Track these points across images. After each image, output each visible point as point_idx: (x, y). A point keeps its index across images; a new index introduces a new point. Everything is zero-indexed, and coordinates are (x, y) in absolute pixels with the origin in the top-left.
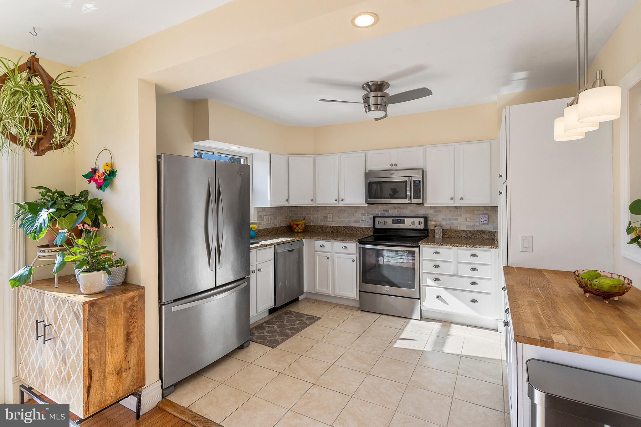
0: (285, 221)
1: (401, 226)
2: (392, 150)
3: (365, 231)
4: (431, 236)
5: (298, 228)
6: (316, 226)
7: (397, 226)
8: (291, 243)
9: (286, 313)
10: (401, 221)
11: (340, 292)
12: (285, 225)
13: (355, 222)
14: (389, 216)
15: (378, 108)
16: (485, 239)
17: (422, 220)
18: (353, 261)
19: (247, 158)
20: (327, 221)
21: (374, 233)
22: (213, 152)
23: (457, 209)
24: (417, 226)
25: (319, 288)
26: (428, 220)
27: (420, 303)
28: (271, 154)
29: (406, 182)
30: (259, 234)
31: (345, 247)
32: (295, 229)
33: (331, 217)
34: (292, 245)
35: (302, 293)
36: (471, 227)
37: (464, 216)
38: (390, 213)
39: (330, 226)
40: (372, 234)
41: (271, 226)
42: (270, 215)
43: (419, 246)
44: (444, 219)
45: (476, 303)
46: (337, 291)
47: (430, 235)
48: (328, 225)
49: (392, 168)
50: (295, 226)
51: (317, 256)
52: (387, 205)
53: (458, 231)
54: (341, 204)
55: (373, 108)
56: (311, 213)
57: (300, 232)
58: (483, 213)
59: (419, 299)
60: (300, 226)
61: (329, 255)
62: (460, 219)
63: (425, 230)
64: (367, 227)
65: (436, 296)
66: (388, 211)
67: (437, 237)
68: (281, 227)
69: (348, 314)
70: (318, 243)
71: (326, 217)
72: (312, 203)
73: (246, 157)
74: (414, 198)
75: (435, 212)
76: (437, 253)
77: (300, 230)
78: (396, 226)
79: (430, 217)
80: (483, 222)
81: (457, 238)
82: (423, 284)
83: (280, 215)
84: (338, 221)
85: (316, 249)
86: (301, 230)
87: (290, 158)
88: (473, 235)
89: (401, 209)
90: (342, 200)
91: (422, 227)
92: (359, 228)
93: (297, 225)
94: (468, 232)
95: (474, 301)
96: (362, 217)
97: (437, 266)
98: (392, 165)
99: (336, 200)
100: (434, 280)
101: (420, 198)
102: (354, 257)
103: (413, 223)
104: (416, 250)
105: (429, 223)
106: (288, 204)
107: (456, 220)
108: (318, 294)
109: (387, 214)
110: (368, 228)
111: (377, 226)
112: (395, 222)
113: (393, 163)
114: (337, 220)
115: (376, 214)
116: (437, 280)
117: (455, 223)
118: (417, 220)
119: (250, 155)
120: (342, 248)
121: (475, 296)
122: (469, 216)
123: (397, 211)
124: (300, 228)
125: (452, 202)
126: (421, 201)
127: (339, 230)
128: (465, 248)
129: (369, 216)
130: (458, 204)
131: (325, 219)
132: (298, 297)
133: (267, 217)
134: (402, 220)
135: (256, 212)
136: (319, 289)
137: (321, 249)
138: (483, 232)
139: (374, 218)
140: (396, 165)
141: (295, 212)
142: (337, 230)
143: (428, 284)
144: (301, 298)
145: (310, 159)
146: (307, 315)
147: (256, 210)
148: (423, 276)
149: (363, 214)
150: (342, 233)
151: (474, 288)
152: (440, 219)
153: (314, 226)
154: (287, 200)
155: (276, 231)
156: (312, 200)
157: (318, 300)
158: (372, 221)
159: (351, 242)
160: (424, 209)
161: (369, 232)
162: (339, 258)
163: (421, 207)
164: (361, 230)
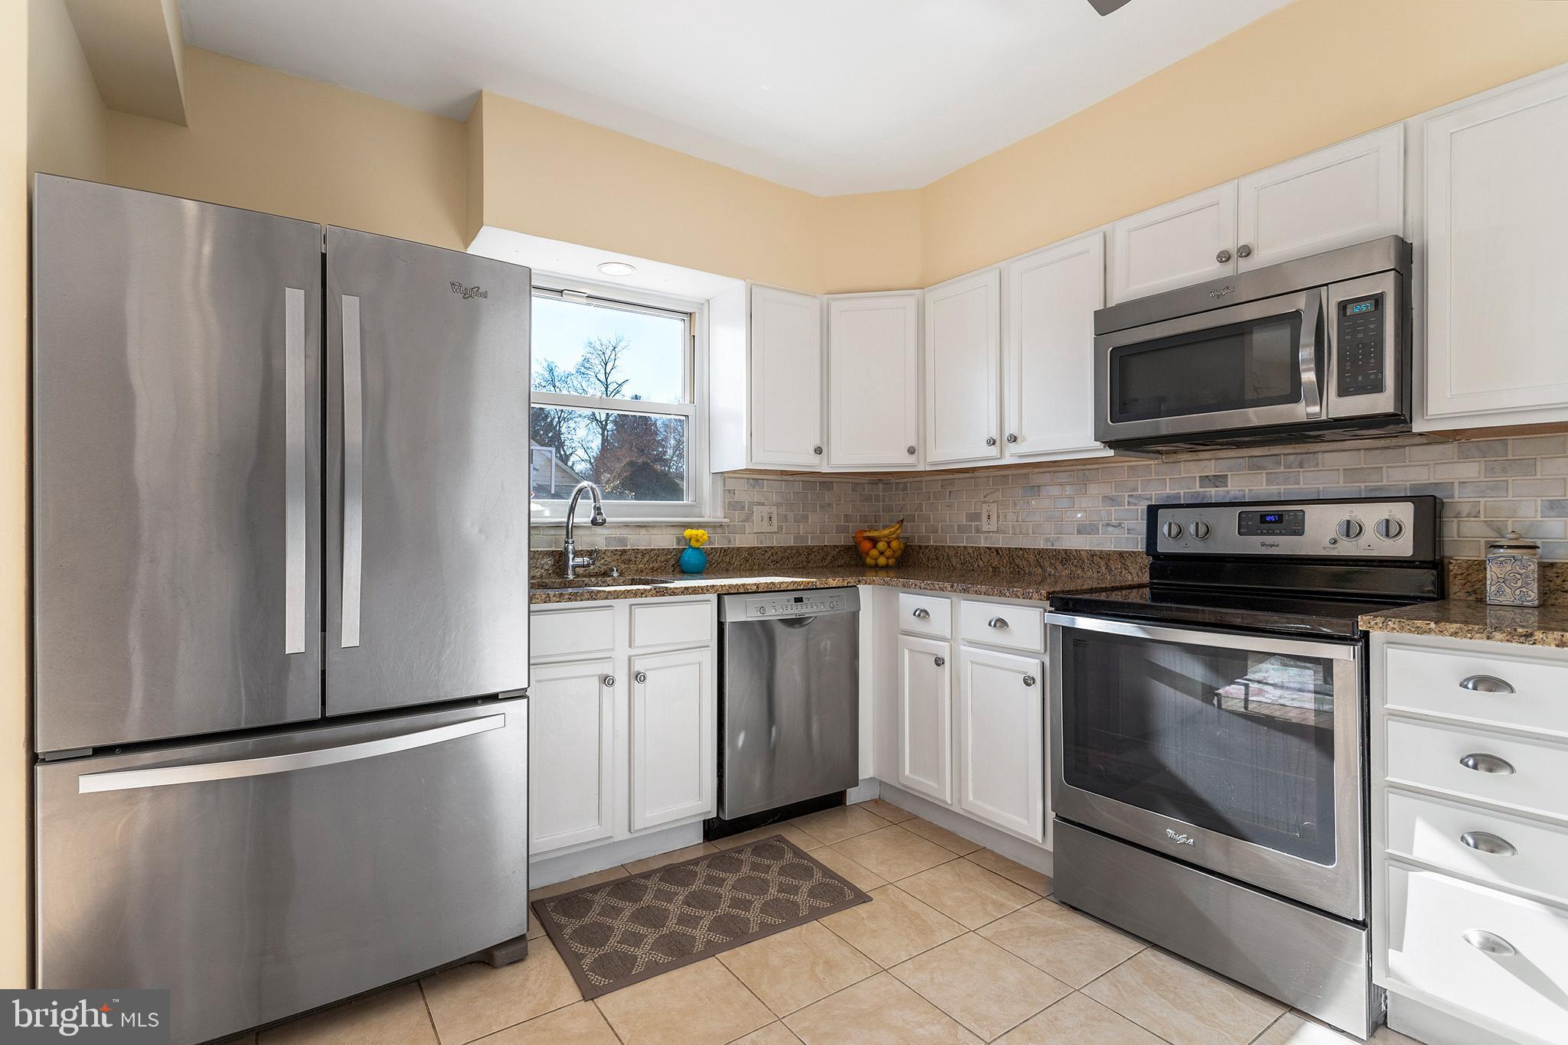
0: (841, 530)
1: (1283, 545)
2: (1228, 189)
3: (1116, 565)
4: (1462, 595)
5: (874, 552)
6: (943, 547)
7: (1263, 545)
8: (798, 594)
9: (757, 850)
10: (1281, 520)
11: (980, 803)
12: (842, 543)
13: (1079, 532)
14: (1226, 500)
17: (1404, 513)
18: (1028, 681)
19: (693, 315)
20: (978, 531)
21: (1154, 571)
22: (562, 292)
24: (1372, 544)
25: (909, 774)
26: (1448, 512)
27: (1370, 950)
28: (753, 287)
29: (1295, 317)
30: (729, 563)
31: (1001, 623)
32: (868, 554)
33: (994, 517)
34: (798, 600)
35: (855, 782)
38: (1229, 488)
39: (990, 548)
40: (1146, 578)
41: (785, 540)
42: (778, 505)
43: (1366, 635)
44: (1548, 504)
46: (971, 798)
47: (1455, 588)
48: (983, 544)
49: (1227, 270)
50: (867, 545)
51: (906, 651)
54: (1011, 456)
56: (932, 503)
57: (886, 567)
59: (1363, 925)
60: (881, 545)
61: (943, 649)
63: (1424, 565)
64: (1126, 552)
65: (1478, 939)
66: (1220, 480)
67: (1502, 599)
68: (822, 548)
69: (994, 903)
70: (909, 601)
71: (975, 517)
72: (911, 460)
73: (691, 314)
74: (1342, 392)
76: (1488, 683)
77: (882, 561)
78: (1256, 545)
79: (1461, 499)
82: (1389, 851)
83: (821, 507)
84: (1018, 532)
85: (904, 626)
86: (888, 558)
87: (836, 307)
89: (1290, 467)
90: (1014, 439)
91: (1403, 546)
92: (1092, 554)
93: (874, 541)
96: (1109, 513)
97: (1486, 762)
98: (1224, 257)
99: (992, 442)
100: (1463, 839)
101: (1378, 387)
102: (1033, 667)
103: (1351, 529)
104: (1343, 656)
105: (1451, 530)
106: (825, 462)
108: (905, 793)
109: (1214, 493)
110: (1131, 554)
111: (1164, 546)
112: (1244, 529)
113: (1230, 245)
114: (1013, 527)
115: (1167, 497)
116: (1489, 842)
118: (1371, 515)
119: (702, 304)
120: (990, 624)
123: (1268, 480)
124: (882, 553)
126: (1383, 402)
127: (1018, 561)
129: (1135, 505)
131: (973, 524)
132: (846, 791)
133: (765, 510)
134: (1286, 517)
135: (720, 492)
136: (912, 776)
137: (916, 625)
139: (1152, 512)
140: (1246, 252)
141: (883, 501)
142: (1012, 561)
143: (1418, 854)
144: (853, 796)
145: (907, 303)
146: (827, 872)
147: (720, 482)
148: (1389, 808)
149: (1111, 500)
150: (1030, 574)
152: (1527, 509)
153: (936, 548)
154: (819, 451)
155: (803, 558)
156: (911, 451)
157: (916, 817)
158: (1142, 526)
159: (1021, 601)
160: (1414, 449)
161: (1133, 571)
162: (977, 664)
163: (1402, 450)
164: (1103, 563)
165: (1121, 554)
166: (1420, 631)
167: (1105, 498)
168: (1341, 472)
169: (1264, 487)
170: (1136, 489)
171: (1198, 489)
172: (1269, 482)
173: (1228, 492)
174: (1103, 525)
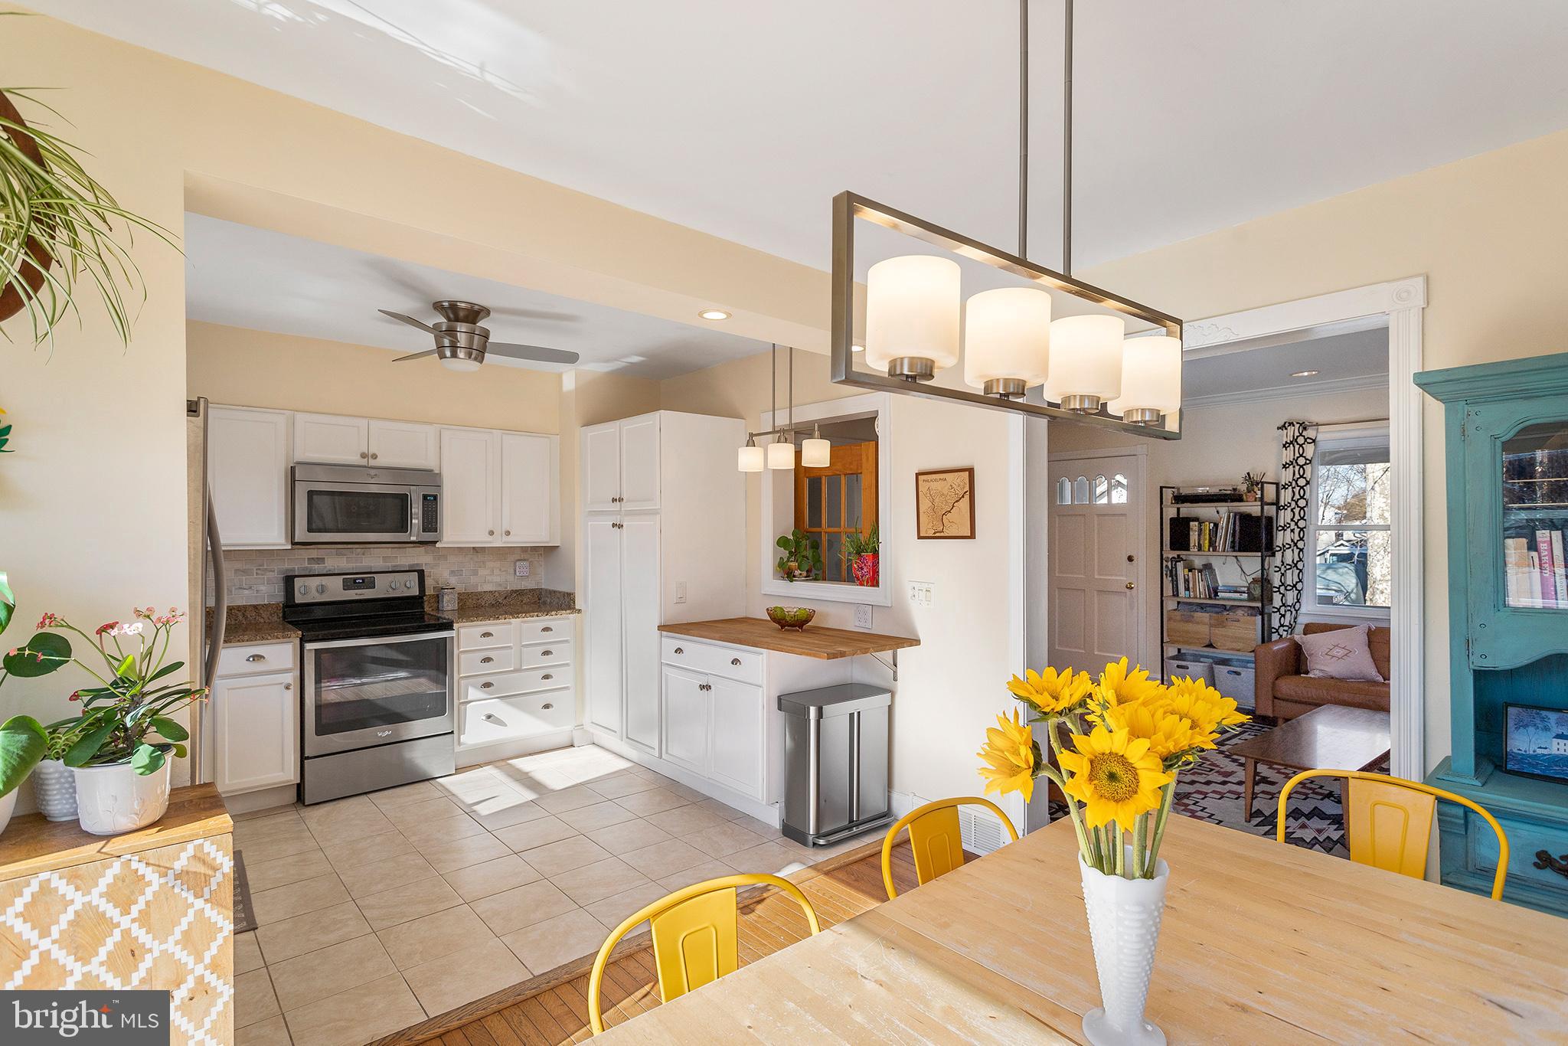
2: (364, 421)
3: (251, 614)
7: (356, 594)
10: (363, 582)
14: (325, 572)
15: (473, 357)
16: (525, 604)
17: (413, 577)
18: (288, 689)
21: (290, 614)
23: (477, 552)
24: (403, 592)
26: (425, 575)
27: (459, 740)
31: (258, 658)
36: (500, 585)
37: (490, 564)
38: (326, 565)
44: (452, 572)
45: (550, 709)
46: (226, 782)
49: (364, 462)
52: (319, 546)
53: (480, 593)
55: (461, 354)
58: (519, 558)
59: (458, 732)
62: (482, 572)
64: (260, 605)
65: (484, 718)
66: (321, 560)
67: (449, 608)
74: (424, 532)
75: (434, 559)
76: (487, 635)
78: (353, 595)
79: (427, 570)
80: (522, 574)
81: (478, 607)
82: (460, 702)
88: (505, 598)
91: (414, 592)
94: (497, 594)
95: (547, 706)
97: (487, 660)
98: (364, 456)
100: (481, 687)
102: (288, 678)
104: (450, 635)
105: (427, 583)
107: (475, 573)
109: (317, 568)
110: (274, 605)
111: (300, 599)
112: (348, 585)
113: (365, 450)
115: (295, 570)
116: (487, 685)
117: (473, 580)
118: (401, 578)
120: (248, 660)
121: (547, 698)
122: (498, 564)
125: (491, 538)
126: (437, 536)
128: (535, 618)
130: (498, 542)
134: (366, 580)
138: (520, 593)
139: (290, 580)
140: (375, 456)
143: (470, 698)
148: (459, 685)
151: (548, 684)
152: (446, 574)
158: (282, 588)
159: (282, 640)
160: (410, 549)
161: (264, 615)
162: (231, 689)
163: (404, 550)
164: (240, 614)
165: (255, 607)
166: (472, 621)
167: (236, 571)
168: (381, 558)
169: (345, 564)
170: (263, 565)
171: (307, 565)
172: (348, 562)
173: (326, 567)
174: (236, 589)
